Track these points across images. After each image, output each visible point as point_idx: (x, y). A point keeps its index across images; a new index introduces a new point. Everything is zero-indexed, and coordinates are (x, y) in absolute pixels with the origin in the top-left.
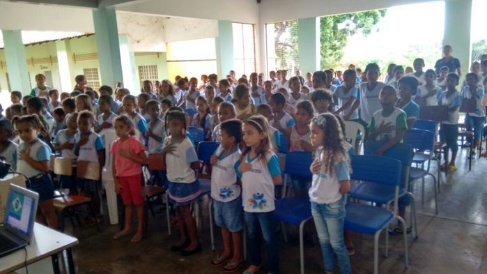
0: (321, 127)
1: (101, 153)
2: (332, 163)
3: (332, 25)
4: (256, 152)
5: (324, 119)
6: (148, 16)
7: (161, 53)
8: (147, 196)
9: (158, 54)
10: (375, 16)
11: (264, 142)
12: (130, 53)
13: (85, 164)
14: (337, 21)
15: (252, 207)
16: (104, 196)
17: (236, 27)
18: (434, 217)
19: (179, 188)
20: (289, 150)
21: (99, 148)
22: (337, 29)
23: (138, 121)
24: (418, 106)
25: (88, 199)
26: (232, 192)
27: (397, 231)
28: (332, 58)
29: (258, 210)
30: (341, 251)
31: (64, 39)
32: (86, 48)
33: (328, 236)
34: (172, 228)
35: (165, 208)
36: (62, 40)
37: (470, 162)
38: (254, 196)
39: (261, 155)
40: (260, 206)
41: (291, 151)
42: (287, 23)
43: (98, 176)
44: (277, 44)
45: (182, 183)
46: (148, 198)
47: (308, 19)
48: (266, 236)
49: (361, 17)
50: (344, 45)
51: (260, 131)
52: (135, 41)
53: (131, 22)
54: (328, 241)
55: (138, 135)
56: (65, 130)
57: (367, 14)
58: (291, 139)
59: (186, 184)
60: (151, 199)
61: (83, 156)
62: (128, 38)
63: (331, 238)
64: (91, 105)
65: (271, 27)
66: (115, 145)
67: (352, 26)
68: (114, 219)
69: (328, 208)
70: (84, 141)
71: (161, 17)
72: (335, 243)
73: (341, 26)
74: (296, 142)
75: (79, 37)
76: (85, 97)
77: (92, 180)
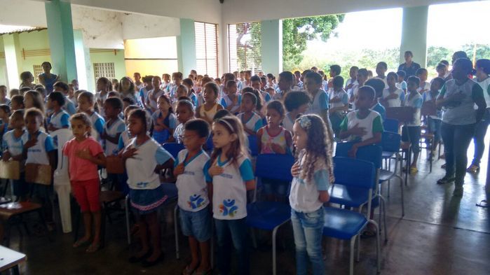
0: (305, 129)
1: (53, 155)
2: (312, 170)
3: (292, 28)
4: (227, 155)
5: (309, 121)
6: (105, 11)
7: (119, 50)
8: (104, 202)
9: (116, 51)
10: (333, 21)
11: (236, 145)
12: (85, 49)
13: (35, 167)
14: (298, 25)
15: (222, 213)
16: (57, 201)
17: (199, 27)
18: (401, 219)
19: (142, 196)
20: (260, 152)
21: (49, 150)
22: (297, 33)
23: (95, 120)
24: (384, 108)
25: (38, 206)
26: (203, 200)
27: (367, 234)
28: (292, 61)
29: (228, 217)
30: (318, 260)
31: (13, 33)
32: (37, 43)
33: (306, 243)
34: (132, 235)
35: (124, 214)
36: (10, 33)
37: (431, 163)
38: (225, 202)
39: (232, 159)
40: (231, 213)
41: (262, 153)
42: (248, 25)
43: (49, 180)
44: (239, 44)
45: (146, 190)
46: (106, 204)
47: (271, 21)
48: (236, 244)
49: (320, 21)
50: (303, 49)
51: (231, 132)
52: (91, 37)
53: (87, 17)
54: (305, 248)
55: (94, 135)
56: (12, 131)
57: (326, 19)
58: (263, 141)
59: (150, 190)
60: (109, 206)
61: (32, 157)
62: (84, 33)
63: (308, 246)
64: (42, 103)
65: (233, 28)
66: (69, 145)
67: (312, 30)
68: (67, 227)
69: (306, 217)
70: (32, 141)
71: (119, 13)
72: (310, 252)
73: (301, 30)
74: (268, 144)
75: (29, 31)
76: (35, 93)
77: (43, 185)
